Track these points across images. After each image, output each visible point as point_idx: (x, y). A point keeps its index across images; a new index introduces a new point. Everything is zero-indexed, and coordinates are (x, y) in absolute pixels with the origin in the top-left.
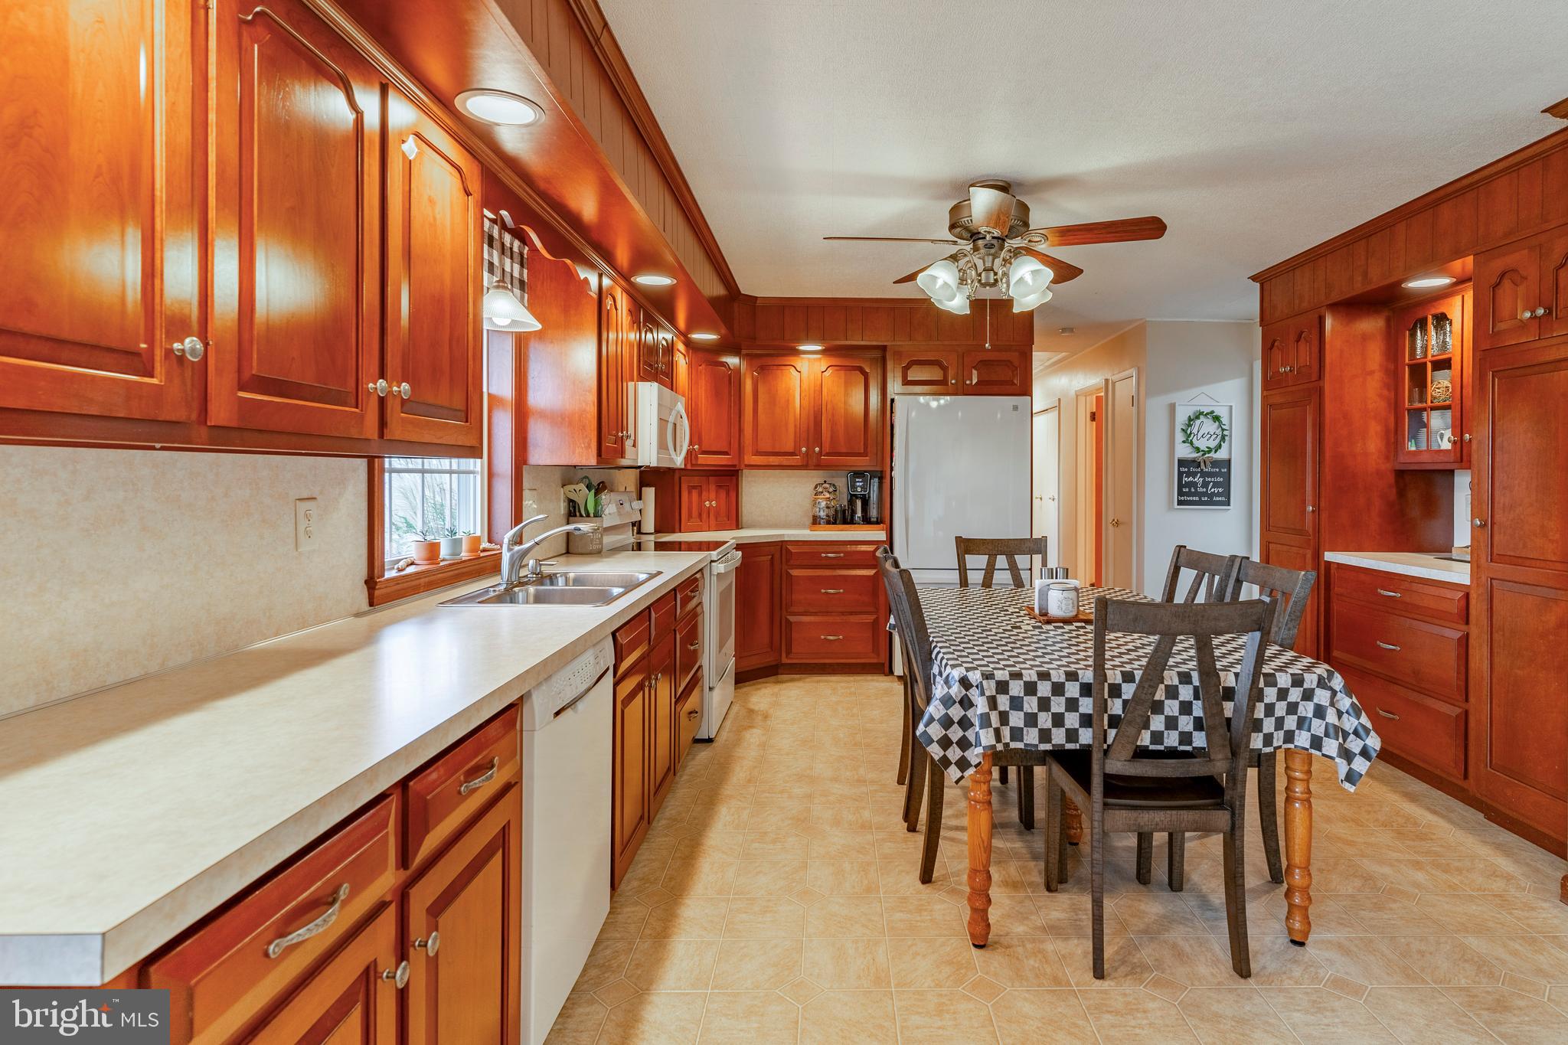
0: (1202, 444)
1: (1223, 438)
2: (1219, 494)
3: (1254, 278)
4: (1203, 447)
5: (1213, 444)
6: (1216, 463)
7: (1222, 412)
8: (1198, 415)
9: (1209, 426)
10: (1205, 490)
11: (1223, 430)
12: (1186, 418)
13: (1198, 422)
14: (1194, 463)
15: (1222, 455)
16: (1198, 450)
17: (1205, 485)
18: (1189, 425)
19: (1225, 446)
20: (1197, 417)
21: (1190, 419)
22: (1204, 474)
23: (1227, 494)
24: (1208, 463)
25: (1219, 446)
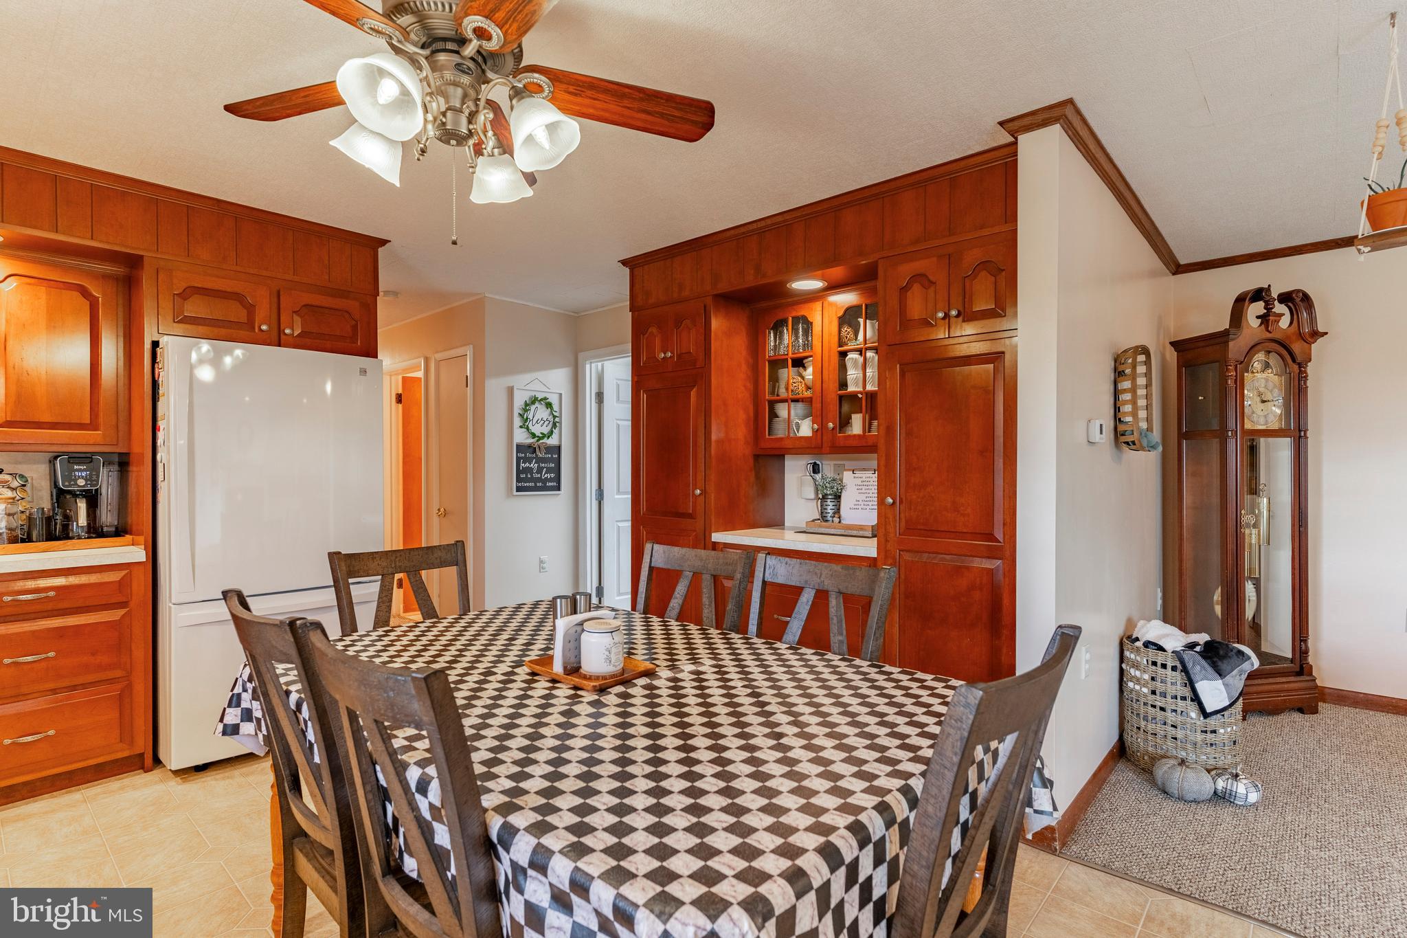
0: (537, 429)
1: (554, 425)
2: (551, 480)
3: (624, 263)
4: (538, 434)
5: (546, 430)
6: (549, 449)
7: (554, 400)
8: (534, 400)
9: (541, 413)
10: (539, 475)
11: (555, 417)
12: (523, 403)
13: (533, 407)
14: (531, 448)
15: (553, 441)
16: (534, 435)
17: (540, 470)
18: (526, 410)
19: (556, 431)
20: (533, 403)
21: (526, 404)
22: (539, 460)
23: (558, 479)
24: (542, 448)
25: (551, 433)
